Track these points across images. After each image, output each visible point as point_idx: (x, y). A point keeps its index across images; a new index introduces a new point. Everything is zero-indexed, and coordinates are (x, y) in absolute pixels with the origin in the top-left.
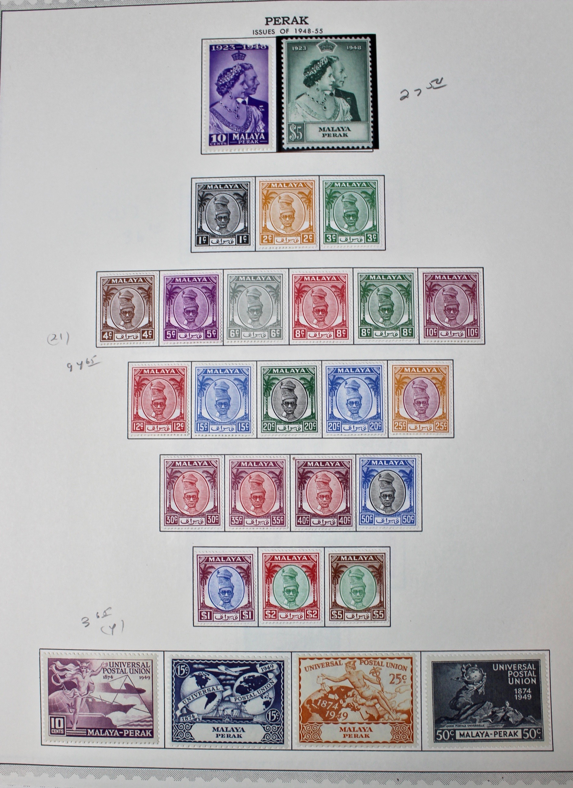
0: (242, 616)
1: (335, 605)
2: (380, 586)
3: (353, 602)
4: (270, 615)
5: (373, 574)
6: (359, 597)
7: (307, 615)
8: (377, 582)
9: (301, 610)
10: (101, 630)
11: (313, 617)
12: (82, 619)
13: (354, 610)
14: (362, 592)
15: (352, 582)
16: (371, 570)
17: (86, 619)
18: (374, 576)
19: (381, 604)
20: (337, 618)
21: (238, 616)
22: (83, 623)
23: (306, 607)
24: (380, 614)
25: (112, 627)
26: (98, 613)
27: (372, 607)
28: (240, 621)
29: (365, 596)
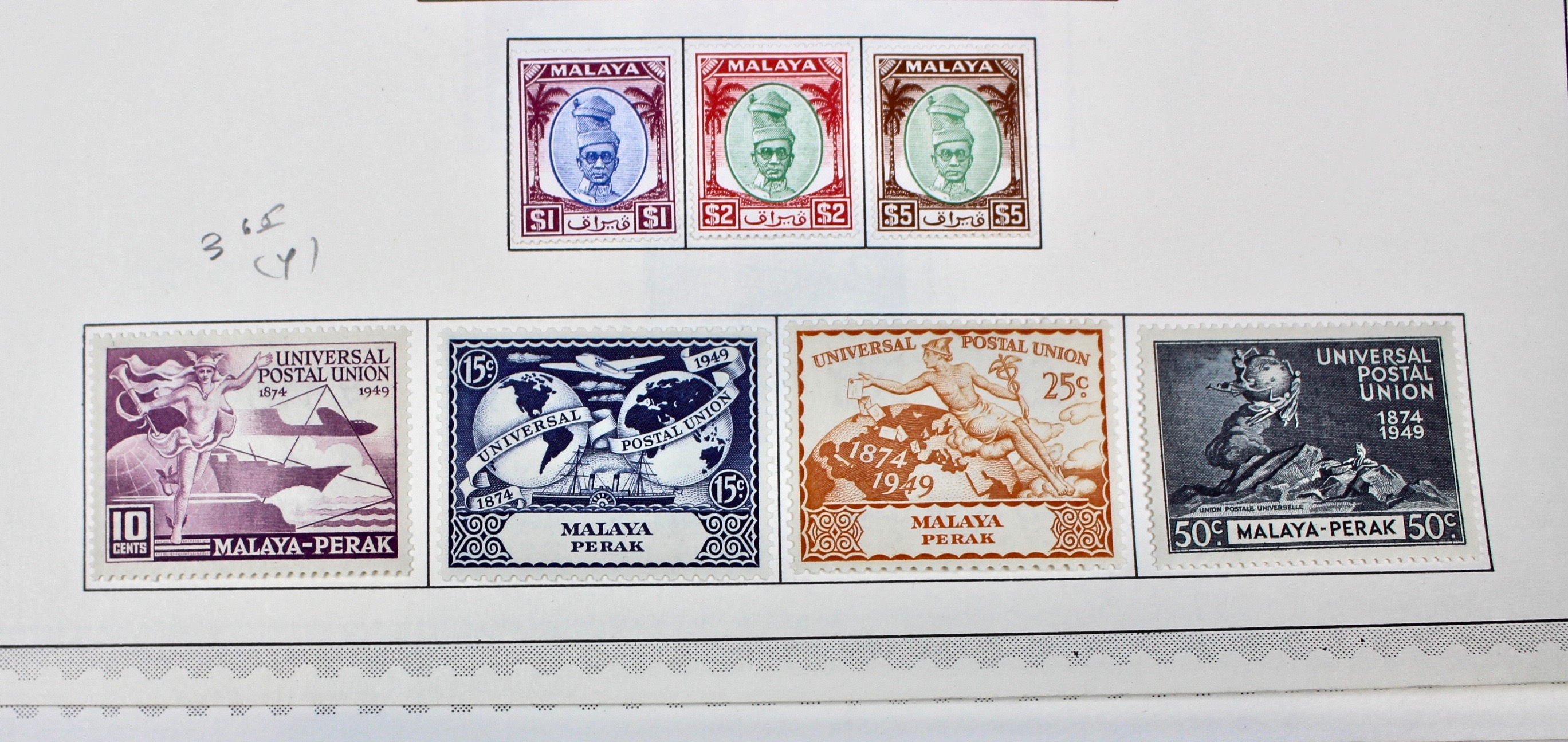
0: (642, 219)
1: (892, 187)
2: (1012, 141)
3: (940, 181)
4: (717, 215)
5: (994, 108)
6: (956, 169)
7: (818, 216)
9: (800, 202)
10: (256, 266)
11: (835, 220)
12: (203, 239)
13: (944, 203)
14: (965, 155)
15: (938, 129)
16: (987, 96)
17: (214, 238)
18: (995, 114)
19: (1016, 187)
20: (899, 225)
21: (631, 221)
22: (206, 249)
23: (815, 194)
24: (1014, 214)
25: (284, 257)
26: (246, 221)
27: (992, 195)
28: (636, 233)
29: (973, 164)
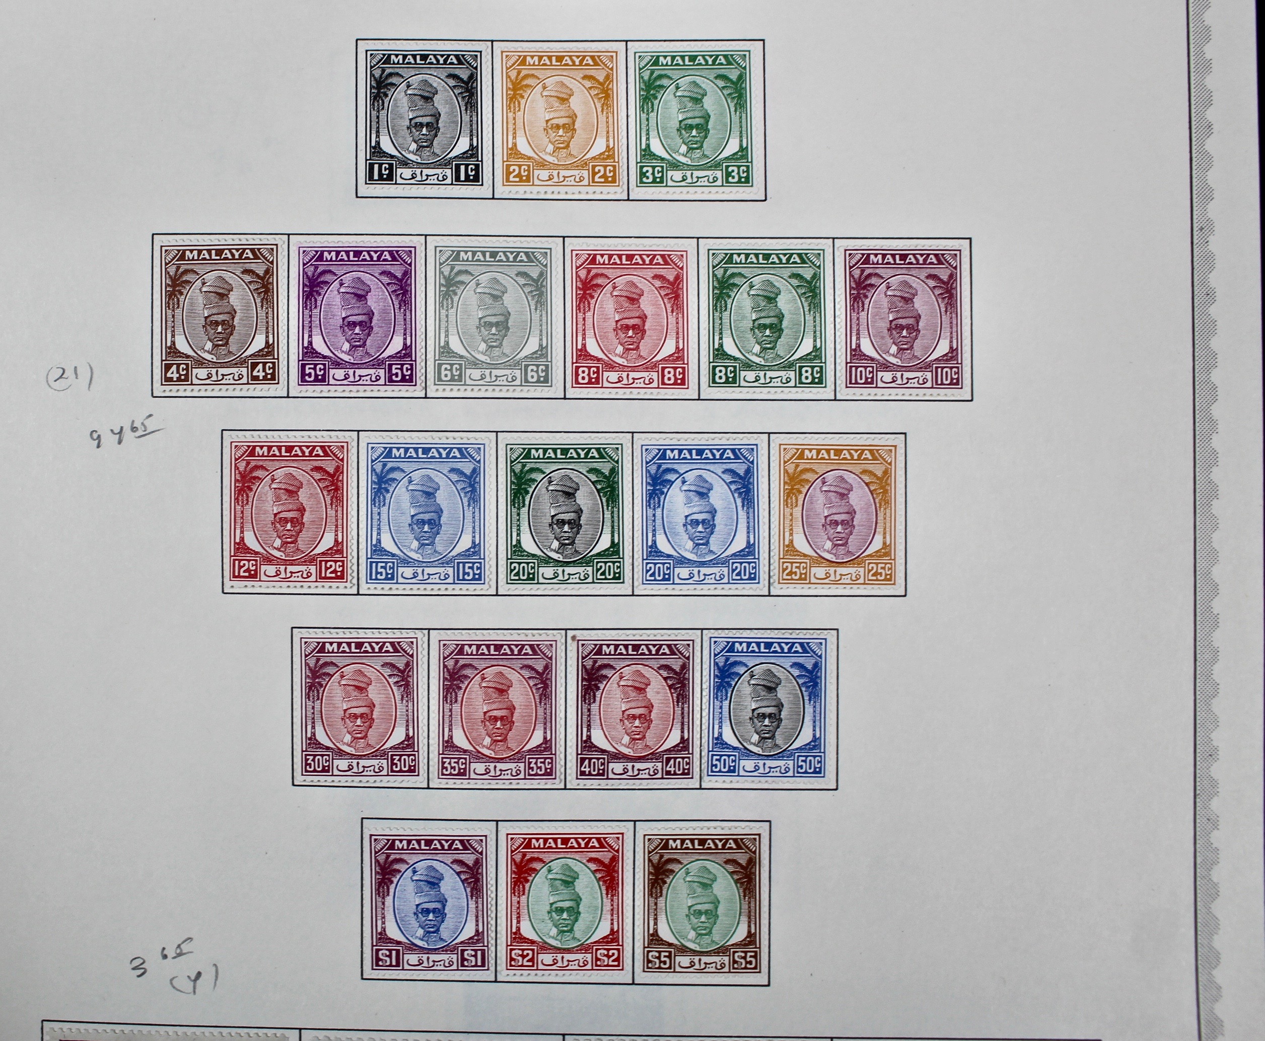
0: (463, 959)
1: (654, 939)
2: (750, 903)
3: (692, 934)
4: (520, 958)
5: (736, 877)
6: (705, 925)
7: (597, 959)
8: (742, 894)
9: (584, 948)
10: (171, 983)
11: (611, 963)
12: (132, 961)
13: (694, 951)
14: (713, 915)
15: (692, 893)
16: (731, 868)
17: (139, 961)
18: (736, 882)
19: (751, 939)
20: (660, 968)
21: (455, 960)
22: (134, 969)
23: (595, 942)
24: (748, 959)
25: (193, 978)
26: (164, 949)
27: (732, 945)
28: (458, 970)
29: (718, 922)
